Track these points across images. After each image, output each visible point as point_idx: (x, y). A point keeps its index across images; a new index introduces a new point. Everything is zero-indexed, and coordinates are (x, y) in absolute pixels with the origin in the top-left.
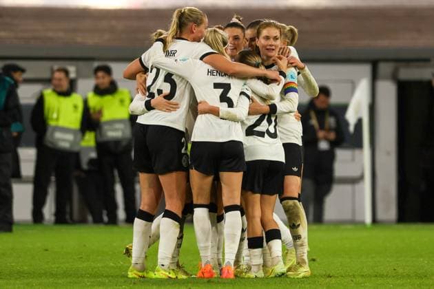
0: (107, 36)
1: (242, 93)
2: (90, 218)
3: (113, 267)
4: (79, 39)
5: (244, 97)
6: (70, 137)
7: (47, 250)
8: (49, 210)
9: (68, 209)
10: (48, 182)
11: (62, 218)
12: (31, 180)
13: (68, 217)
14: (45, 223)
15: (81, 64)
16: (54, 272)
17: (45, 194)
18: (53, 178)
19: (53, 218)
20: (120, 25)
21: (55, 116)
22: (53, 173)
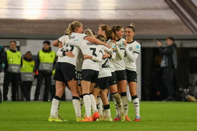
0: (32, 30)
1: (100, 51)
2: (25, 99)
3: (33, 117)
4: (21, 31)
5: (101, 52)
6: (17, 68)
7: (9, 111)
8: (9, 95)
9: (17, 95)
10: (9, 85)
11: (14, 99)
12: (3, 84)
13: (17, 98)
14: (8, 100)
15: (22, 40)
16: (11, 119)
17: (8, 89)
18: (11, 84)
19: (11, 99)
20: (36, 26)
21: (11, 60)
22: (11, 82)
